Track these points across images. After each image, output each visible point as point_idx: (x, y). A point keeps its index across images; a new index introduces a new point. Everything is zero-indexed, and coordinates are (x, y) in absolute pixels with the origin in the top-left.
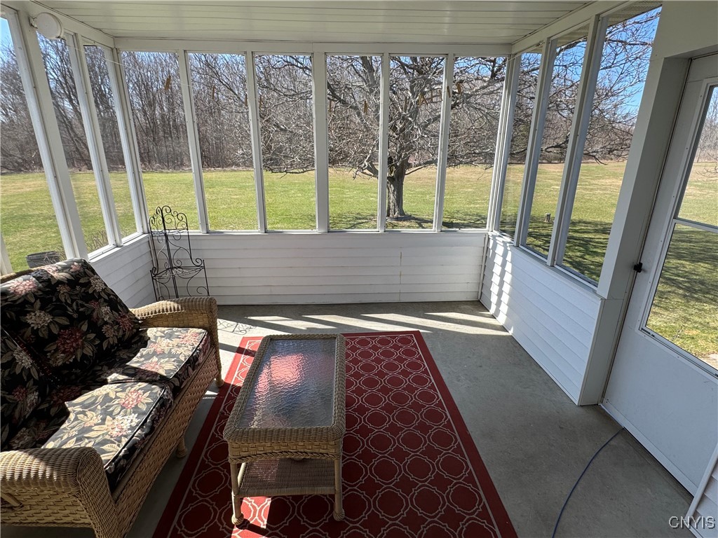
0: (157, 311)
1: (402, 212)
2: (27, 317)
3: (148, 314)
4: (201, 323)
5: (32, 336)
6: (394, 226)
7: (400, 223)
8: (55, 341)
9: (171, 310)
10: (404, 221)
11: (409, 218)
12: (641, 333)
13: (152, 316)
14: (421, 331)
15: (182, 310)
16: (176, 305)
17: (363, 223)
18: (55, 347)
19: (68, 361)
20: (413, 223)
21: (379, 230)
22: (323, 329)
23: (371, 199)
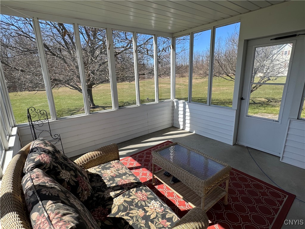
0: (88, 159)
1: (94, 105)
2: (61, 175)
3: (83, 162)
4: (113, 158)
5: (69, 186)
6: (93, 111)
7: (95, 109)
8: (79, 186)
9: (97, 156)
10: (96, 108)
11: (98, 107)
12: (247, 117)
13: (86, 163)
14: (169, 140)
15: (103, 154)
16: (99, 152)
17: (76, 112)
18: (81, 189)
19: (89, 195)
20: (101, 108)
21: (86, 114)
22: (133, 152)
23: (69, 102)
